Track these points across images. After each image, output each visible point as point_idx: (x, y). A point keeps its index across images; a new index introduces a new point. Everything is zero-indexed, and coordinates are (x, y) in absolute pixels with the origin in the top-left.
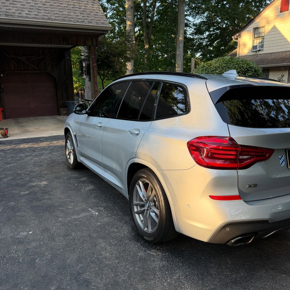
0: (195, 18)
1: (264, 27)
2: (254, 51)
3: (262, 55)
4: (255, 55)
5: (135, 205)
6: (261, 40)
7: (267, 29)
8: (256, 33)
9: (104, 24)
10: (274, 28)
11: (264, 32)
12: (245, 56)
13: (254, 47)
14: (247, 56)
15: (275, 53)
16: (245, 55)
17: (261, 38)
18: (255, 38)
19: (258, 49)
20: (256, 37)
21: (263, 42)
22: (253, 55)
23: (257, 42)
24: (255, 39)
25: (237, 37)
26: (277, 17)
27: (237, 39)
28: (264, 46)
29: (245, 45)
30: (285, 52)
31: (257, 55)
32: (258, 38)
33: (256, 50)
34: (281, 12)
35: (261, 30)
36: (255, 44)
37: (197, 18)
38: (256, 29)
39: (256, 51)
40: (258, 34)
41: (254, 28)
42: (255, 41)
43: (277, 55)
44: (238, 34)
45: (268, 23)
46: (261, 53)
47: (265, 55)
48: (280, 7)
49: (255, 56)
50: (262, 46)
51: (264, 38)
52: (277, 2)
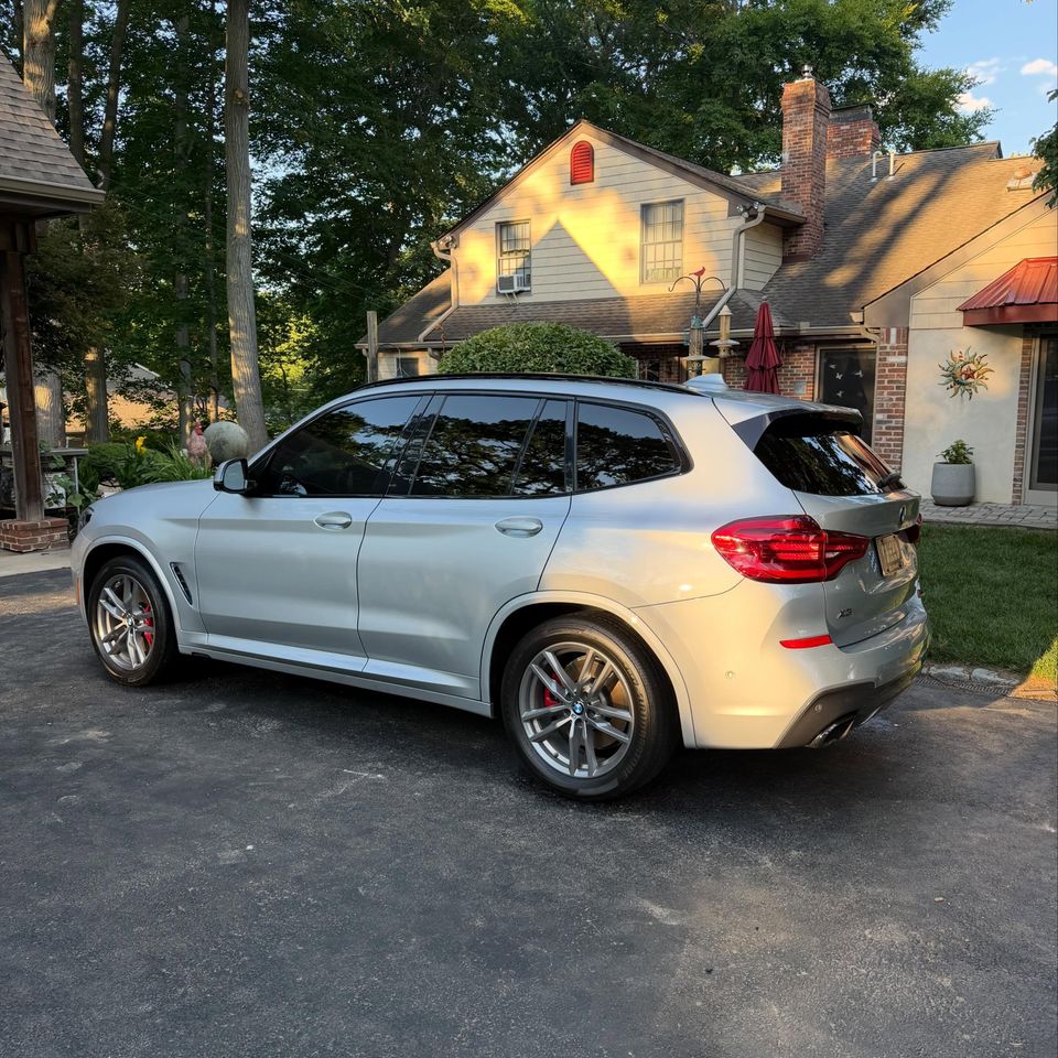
0: (263, 161)
1: (527, 222)
2: (504, 294)
3: (531, 308)
4: (508, 305)
5: (526, 721)
6: (520, 261)
7: (538, 228)
8: (505, 239)
9: (72, 181)
10: (558, 228)
11: (529, 239)
12: (476, 307)
13: (504, 282)
14: (483, 307)
15: (568, 302)
16: (476, 304)
17: (520, 255)
18: (502, 253)
19: (516, 289)
20: (505, 250)
21: (529, 268)
22: (501, 306)
23: (511, 265)
24: (505, 256)
25: (447, 245)
26: (564, 197)
27: (447, 251)
28: (533, 281)
29: (474, 271)
30: (593, 301)
31: (514, 305)
32: (512, 255)
33: (511, 291)
34: (572, 184)
35: (519, 231)
36: (506, 274)
37: (270, 161)
38: (503, 226)
39: (510, 294)
40: (513, 243)
41: (497, 223)
42: (505, 264)
43: (574, 309)
44: (448, 238)
45: (539, 210)
46: (523, 299)
47: (540, 308)
48: (568, 168)
49: (510, 310)
50: (527, 280)
51: (529, 257)
52: (560, 154)
